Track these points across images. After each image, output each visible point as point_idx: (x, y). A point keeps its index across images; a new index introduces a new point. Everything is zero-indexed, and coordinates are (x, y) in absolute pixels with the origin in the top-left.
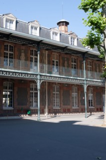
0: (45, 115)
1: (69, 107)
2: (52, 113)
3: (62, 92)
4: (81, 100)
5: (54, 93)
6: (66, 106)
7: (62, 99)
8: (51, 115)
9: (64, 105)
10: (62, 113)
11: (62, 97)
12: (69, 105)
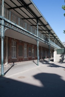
0: (6, 64)
1: (22, 57)
2: (11, 62)
3: (18, 47)
4: (29, 53)
5: (12, 46)
6: (20, 57)
7: (18, 51)
8: (11, 64)
9: (19, 56)
10: (18, 62)
11: (18, 50)
12: (22, 56)
